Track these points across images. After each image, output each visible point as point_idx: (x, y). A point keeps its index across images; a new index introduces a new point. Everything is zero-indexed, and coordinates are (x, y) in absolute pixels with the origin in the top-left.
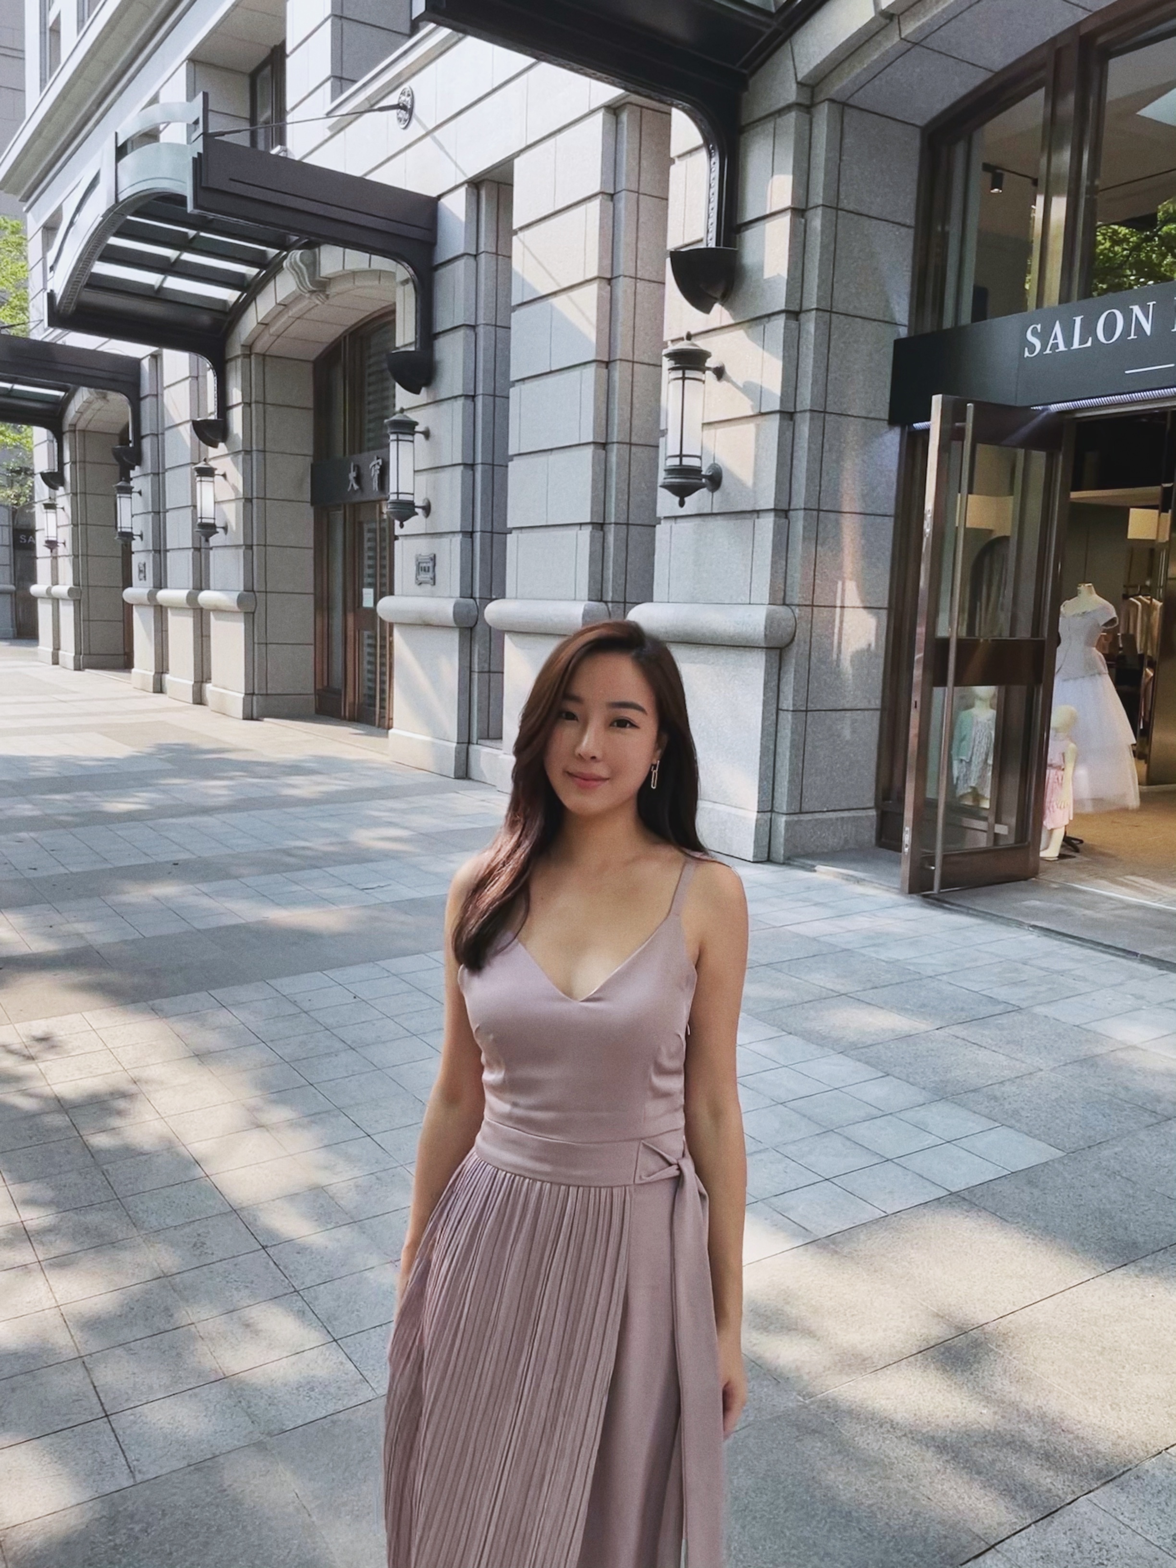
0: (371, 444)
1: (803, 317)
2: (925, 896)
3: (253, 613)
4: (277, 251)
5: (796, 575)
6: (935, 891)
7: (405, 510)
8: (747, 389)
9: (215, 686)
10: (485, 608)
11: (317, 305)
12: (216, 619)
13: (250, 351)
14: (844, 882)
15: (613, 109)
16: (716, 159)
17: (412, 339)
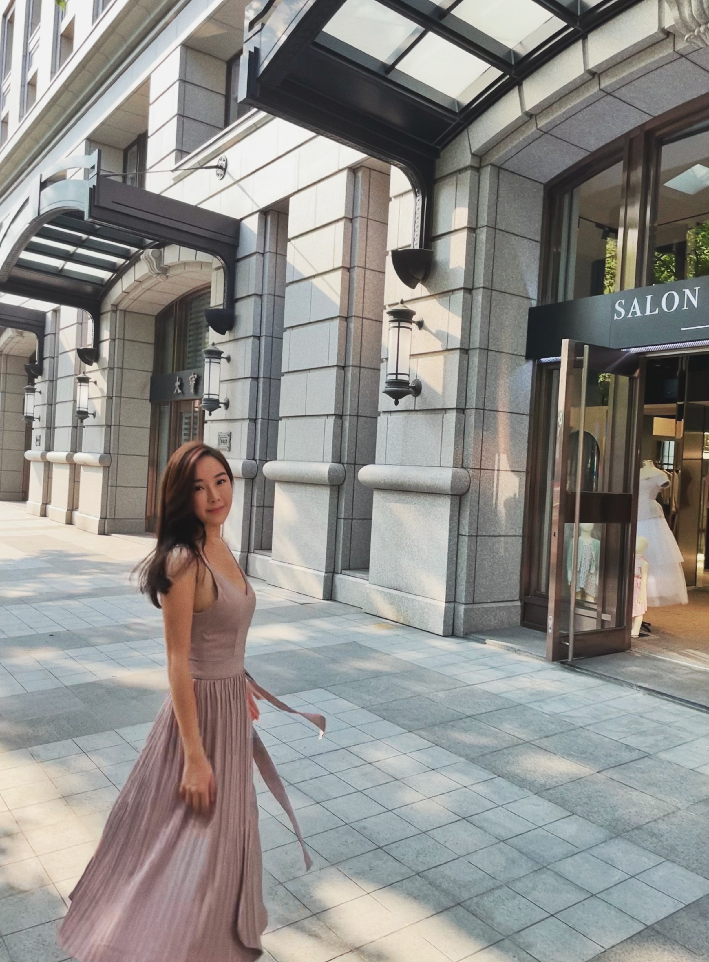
0: (189, 366)
1: (474, 292)
2: (562, 663)
3: (109, 467)
4: (137, 249)
5: (470, 450)
6: (570, 660)
7: (213, 405)
8: (438, 335)
9: (81, 513)
10: (263, 466)
11: (160, 282)
12: (84, 471)
13: (117, 308)
14: (506, 652)
15: (353, 170)
16: (420, 197)
17: (222, 302)
